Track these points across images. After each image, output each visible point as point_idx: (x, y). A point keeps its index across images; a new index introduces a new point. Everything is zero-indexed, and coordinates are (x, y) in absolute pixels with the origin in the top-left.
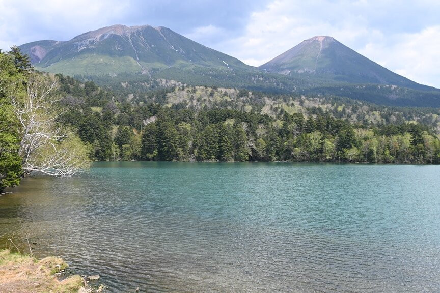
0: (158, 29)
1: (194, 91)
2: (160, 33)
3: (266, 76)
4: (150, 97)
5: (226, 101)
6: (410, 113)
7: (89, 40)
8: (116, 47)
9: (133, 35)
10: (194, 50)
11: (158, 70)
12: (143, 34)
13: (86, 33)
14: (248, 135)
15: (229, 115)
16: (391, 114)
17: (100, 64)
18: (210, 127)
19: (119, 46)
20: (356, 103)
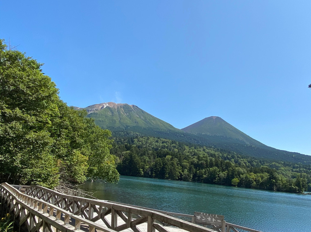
0: (131, 106)
1: (148, 139)
2: (132, 108)
3: (185, 134)
4: (124, 140)
5: (165, 146)
6: (263, 161)
7: (95, 108)
8: (109, 113)
9: (118, 108)
10: (149, 118)
11: (129, 126)
12: (123, 107)
13: (94, 105)
14: (178, 165)
15: (168, 154)
16: (253, 161)
17: (99, 121)
18: (158, 159)
19: (111, 113)
20: (233, 153)
